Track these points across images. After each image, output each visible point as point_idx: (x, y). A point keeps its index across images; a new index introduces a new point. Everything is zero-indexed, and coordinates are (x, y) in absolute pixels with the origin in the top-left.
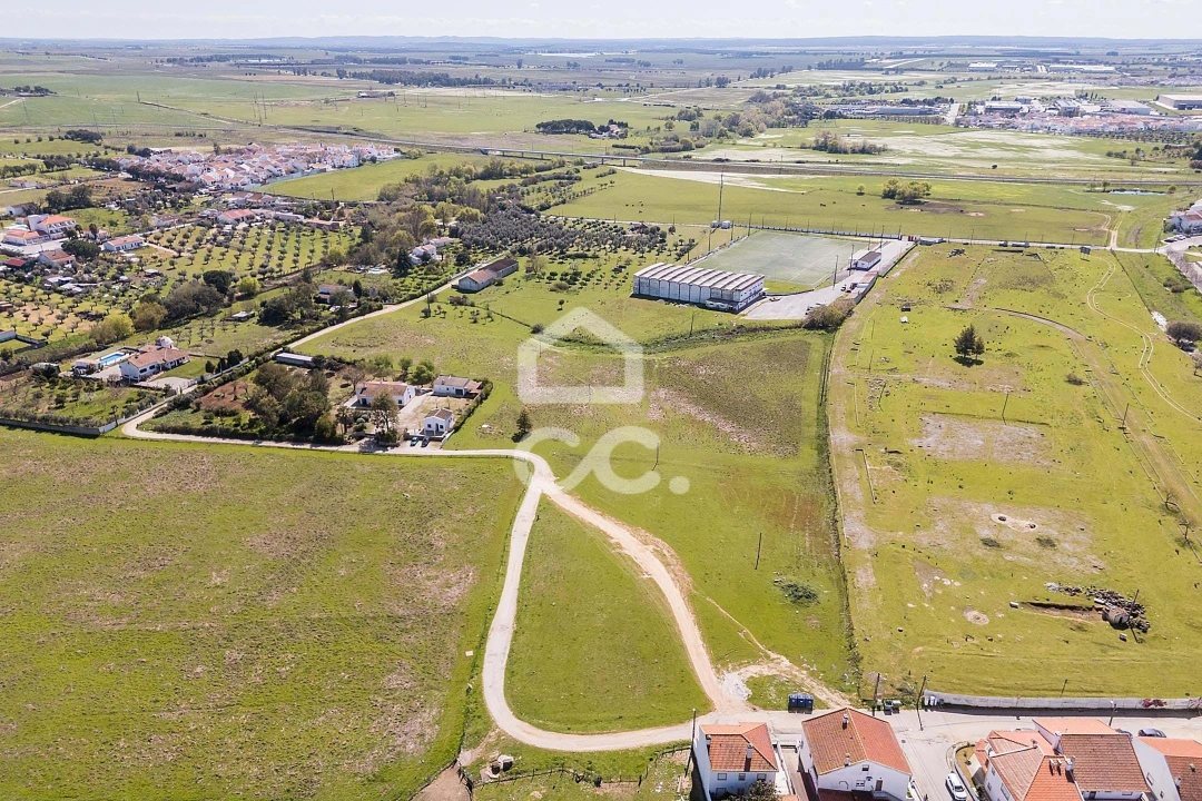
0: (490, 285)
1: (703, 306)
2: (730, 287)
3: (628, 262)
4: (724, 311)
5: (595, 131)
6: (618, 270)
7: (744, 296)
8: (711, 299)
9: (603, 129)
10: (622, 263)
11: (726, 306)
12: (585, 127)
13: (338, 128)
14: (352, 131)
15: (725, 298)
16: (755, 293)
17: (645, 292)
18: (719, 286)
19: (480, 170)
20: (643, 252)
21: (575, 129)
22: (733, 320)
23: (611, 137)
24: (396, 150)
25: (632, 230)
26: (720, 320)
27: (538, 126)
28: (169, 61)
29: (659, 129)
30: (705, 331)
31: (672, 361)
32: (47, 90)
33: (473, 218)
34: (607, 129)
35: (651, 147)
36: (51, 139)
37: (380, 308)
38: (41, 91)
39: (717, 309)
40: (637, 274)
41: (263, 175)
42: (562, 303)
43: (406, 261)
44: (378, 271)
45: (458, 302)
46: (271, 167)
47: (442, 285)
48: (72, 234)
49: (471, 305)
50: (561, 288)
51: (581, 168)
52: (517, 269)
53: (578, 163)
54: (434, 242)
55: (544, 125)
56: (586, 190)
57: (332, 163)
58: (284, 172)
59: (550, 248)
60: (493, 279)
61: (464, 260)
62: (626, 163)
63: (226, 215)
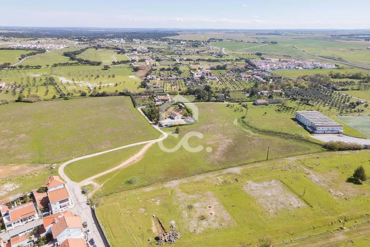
0: (263, 105)
1: (305, 127)
4: (309, 132)
7: (321, 129)
11: (311, 130)
15: (313, 128)
16: (333, 131)
17: (297, 118)
18: (314, 123)
22: (307, 136)
24: (337, 66)
28: (331, 36)
30: (287, 134)
36: (252, 54)
37: (224, 102)
39: (308, 130)
40: (298, 112)
41: (276, 68)
42: (265, 113)
43: (252, 93)
44: (248, 95)
45: (244, 106)
46: (281, 66)
47: (252, 101)
48: (207, 74)
49: (246, 108)
50: (279, 110)
52: (281, 103)
54: (274, 91)
57: (304, 67)
58: (284, 68)
59: (305, 100)
60: (266, 103)
61: (270, 97)
63: (243, 76)
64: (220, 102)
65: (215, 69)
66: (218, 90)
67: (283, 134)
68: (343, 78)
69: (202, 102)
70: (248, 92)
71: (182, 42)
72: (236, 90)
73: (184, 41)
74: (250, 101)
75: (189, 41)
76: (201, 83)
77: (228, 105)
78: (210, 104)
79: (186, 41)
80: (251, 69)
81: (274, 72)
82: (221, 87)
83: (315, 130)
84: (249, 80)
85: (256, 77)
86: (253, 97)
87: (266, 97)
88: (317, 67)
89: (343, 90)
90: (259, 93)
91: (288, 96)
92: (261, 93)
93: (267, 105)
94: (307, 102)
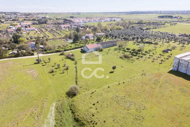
0: (97, 50)
3: (174, 48)
5: (173, 18)
6: (166, 51)
9: (175, 17)
10: (170, 48)
12: (171, 17)
13: (115, 17)
17: (183, 70)
19: (137, 22)
20: (184, 44)
21: (168, 17)
23: (177, 19)
25: (180, 36)
27: (158, 17)
32: (80, 14)
33: (120, 29)
34: (177, 17)
36: (67, 17)
40: (178, 56)
41: (87, 21)
42: (114, 68)
43: (76, 39)
44: (71, 41)
45: (68, 57)
46: (90, 20)
47: (78, 48)
48: (26, 27)
49: (73, 60)
50: (126, 57)
51: (166, 23)
52: (116, 45)
53: (166, 22)
54: (98, 34)
55: (160, 16)
56: (165, 27)
57: (104, 20)
58: (92, 21)
59: (138, 38)
60: (99, 48)
61: (98, 40)
62: (181, 22)
63: (62, 26)
65: (37, 24)
68: (134, 24)
70: (70, 38)
72: (56, 37)
74: (76, 48)
77: (38, 61)
81: (86, 24)
84: (68, 29)
85: (75, 26)
86: (77, 42)
87: (94, 40)
88: (112, 20)
89: (147, 29)
90: (84, 37)
91: (116, 37)
92: (86, 37)
93: (101, 51)
94: (142, 40)
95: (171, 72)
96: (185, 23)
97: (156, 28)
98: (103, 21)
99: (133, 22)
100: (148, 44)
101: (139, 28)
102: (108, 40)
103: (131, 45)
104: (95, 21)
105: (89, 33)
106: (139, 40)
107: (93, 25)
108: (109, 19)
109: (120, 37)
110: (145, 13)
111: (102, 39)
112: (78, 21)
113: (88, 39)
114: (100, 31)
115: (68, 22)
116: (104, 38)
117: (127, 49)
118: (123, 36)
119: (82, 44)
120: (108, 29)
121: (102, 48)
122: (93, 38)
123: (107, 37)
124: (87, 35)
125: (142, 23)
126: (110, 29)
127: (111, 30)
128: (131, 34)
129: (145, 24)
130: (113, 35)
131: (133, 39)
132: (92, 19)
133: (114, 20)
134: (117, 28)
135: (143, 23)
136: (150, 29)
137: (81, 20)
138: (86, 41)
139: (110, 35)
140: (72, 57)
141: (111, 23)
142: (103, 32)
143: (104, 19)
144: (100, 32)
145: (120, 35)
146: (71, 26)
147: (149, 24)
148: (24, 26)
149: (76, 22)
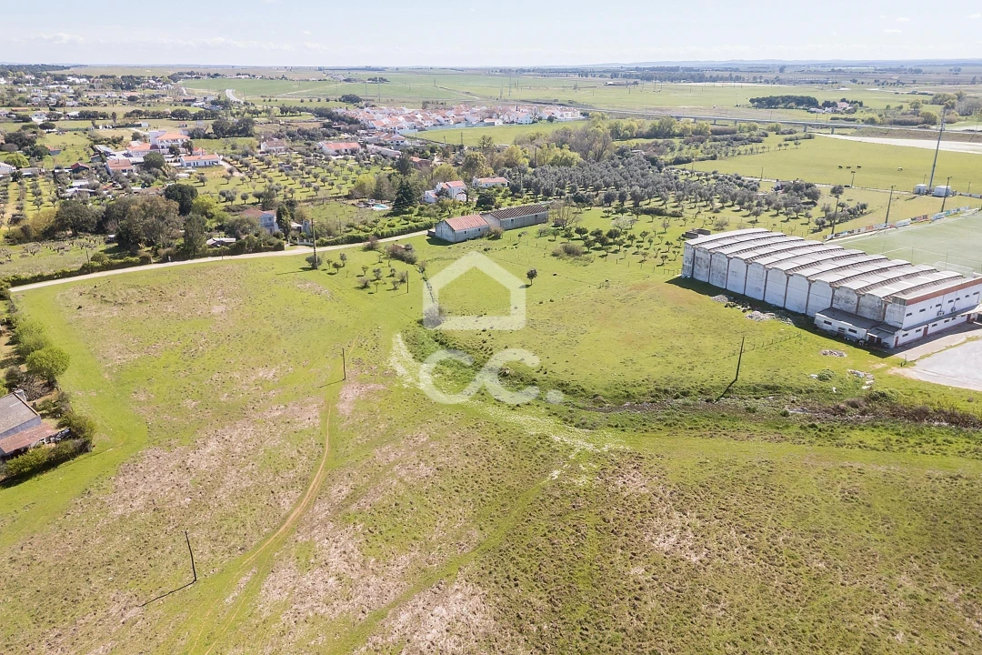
0: (481, 237)
1: (804, 321)
2: (881, 292)
3: (722, 226)
4: (856, 343)
5: (817, 107)
6: (690, 235)
7: (913, 317)
8: (832, 311)
9: (827, 104)
10: (708, 227)
11: (862, 333)
12: (809, 103)
13: (555, 101)
14: (567, 103)
15: (867, 313)
16: (954, 314)
17: (702, 275)
18: (856, 285)
19: (646, 129)
21: (793, 104)
22: (870, 372)
23: (835, 112)
24: (584, 114)
25: (777, 188)
26: (829, 365)
27: (752, 101)
28: (500, 71)
29: (901, 107)
30: (773, 389)
31: (608, 467)
32: (385, 80)
33: (568, 163)
34: (834, 104)
35: (878, 119)
36: (328, 100)
37: (280, 248)
38: (383, 80)
39: (839, 336)
41: (428, 123)
42: (532, 275)
43: (404, 199)
44: (383, 207)
45: (395, 255)
46: (440, 118)
47: (418, 229)
48: (173, 150)
49: (411, 261)
50: (570, 252)
51: (772, 134)
52: (545, 221)
53: (773, 129)
54: (483, 182)
55: (758, 100)
56: (755, 150)
57: (506, 119)
58: (452, 123)
59: (622, 198)
60: (488, 229)
61: (485, 203)
62: (836, 131)
63: (328, 146)
64: (257, 249)
66: (238, 201)
67: (755, 390)
68: (632, 137)
69: (145, 261)
70: (378, 196)
71: (71, 79)
72: (320, 194)
73: (79, 77)
74: (411, 230)
75: (102, 77)
76: (147, 184)
77: (314, 263)
78: (197, 270)
79: (88, 77)
80: (347, 131)
81: (425, 135)
82: (246, 188)
83: (879, 324)
84: (357, 160)
85: (379, 148)
86: (411, 212)
87: (467, 204)
88: (540, 119)
89: (678, 161)
90: (431, 194)
91: (548, 193)
92: (438, 194)
93: (497, 237)
94: (636, 205)
95: (677, 282)
96: (852, 135)
97: (714, 158)
98: (498, 122)
99: (630, 128)
100: (649, 218)
101: (645, 157)
102: (518, 203)
103: (594, 219)
104: (463, 125)
105: (447, 177)
106: (629, 204)
107: (457, 142)
108: (524, 114)
109: (562, 194)
110: (702, 79)
111: (498, 199)
112: (386, 121)
113: (446, 200)
114: (491, 171)
115: (342, 127)
116: (504, 197)
117: (579, 231)
118: (573, 190)
119: (429, 216)
120: (521, 161)
121: (499, 229)
122: (463, 198)
123: (515, 191)
124: (441, 185)
125: (669, 132)
126: (527, 161)
127: (532, 165)
128: (604, 182)
129: (680, 135)
130: (536, 184)
131: (609, 199)
132: (450, 114)
133: (551, 119)
134: (557, 157)
135: (673, 136)
136: (689, 161)
137: (401, 119)
138: (441, 205)
139: (528, 185)
140: (407, 254)
141: (532, 130)
142: (501, 175)
143: (504, 112)
144: (488, 176)
145: (563, 188)
146: (364, 146)
147: (699, 136)
148: (163, 147)
149: (379, 128)
